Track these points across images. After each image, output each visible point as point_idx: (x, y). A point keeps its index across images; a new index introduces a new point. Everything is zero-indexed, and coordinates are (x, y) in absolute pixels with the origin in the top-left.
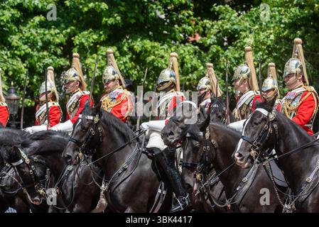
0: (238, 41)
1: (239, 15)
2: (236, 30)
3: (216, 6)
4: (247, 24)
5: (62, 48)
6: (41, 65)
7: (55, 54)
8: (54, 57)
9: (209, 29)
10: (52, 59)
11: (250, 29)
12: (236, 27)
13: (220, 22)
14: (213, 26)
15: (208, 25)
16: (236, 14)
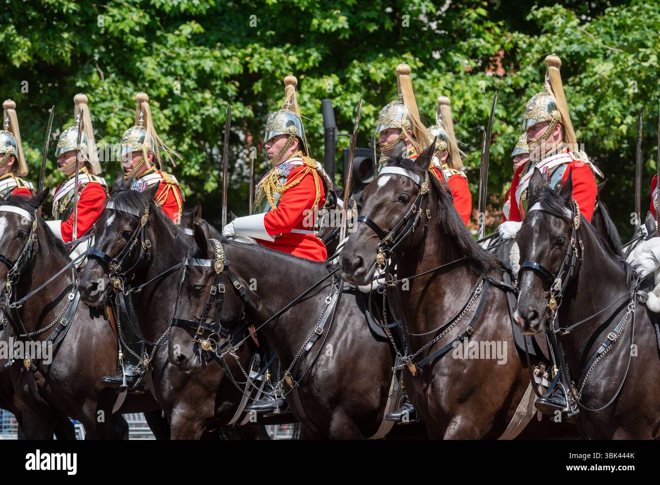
0: (582, 76)
1: (582, 23)
2: (578, 53)
3: (537, 9)
4: (598, 42)
5: (237, 84)
6: (198, 118)
7: (224, 95)
8: (221, 102)
9: (524, 52)
10: (219, 107)
11: (605, 50)
12: (575, 47)
13: (543, 39)
14: (531, 45)
15: (521, 43)
16: (575, 22)
